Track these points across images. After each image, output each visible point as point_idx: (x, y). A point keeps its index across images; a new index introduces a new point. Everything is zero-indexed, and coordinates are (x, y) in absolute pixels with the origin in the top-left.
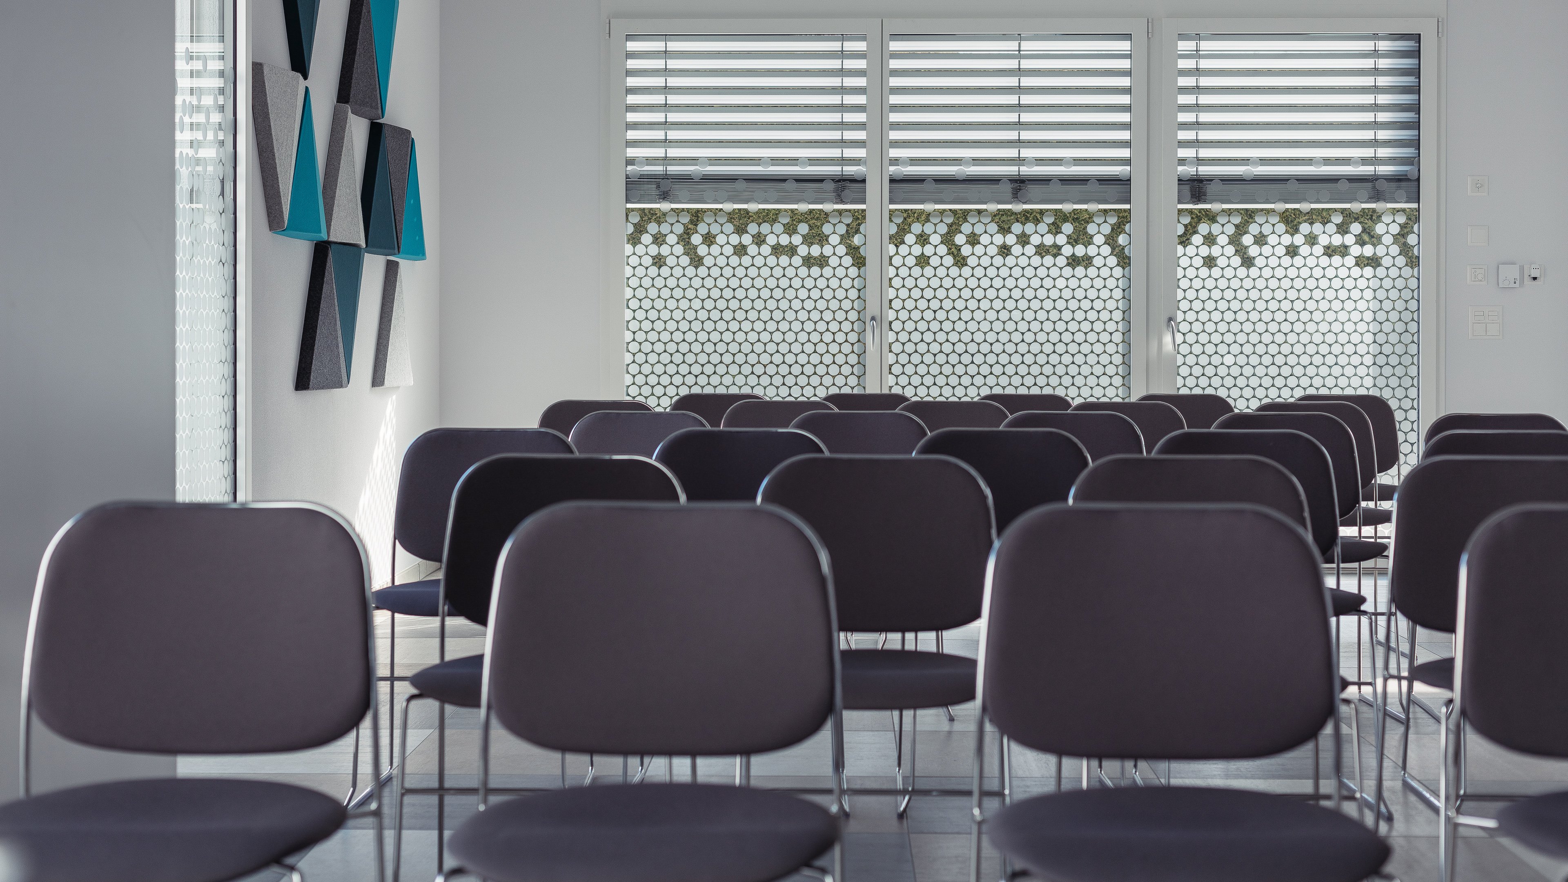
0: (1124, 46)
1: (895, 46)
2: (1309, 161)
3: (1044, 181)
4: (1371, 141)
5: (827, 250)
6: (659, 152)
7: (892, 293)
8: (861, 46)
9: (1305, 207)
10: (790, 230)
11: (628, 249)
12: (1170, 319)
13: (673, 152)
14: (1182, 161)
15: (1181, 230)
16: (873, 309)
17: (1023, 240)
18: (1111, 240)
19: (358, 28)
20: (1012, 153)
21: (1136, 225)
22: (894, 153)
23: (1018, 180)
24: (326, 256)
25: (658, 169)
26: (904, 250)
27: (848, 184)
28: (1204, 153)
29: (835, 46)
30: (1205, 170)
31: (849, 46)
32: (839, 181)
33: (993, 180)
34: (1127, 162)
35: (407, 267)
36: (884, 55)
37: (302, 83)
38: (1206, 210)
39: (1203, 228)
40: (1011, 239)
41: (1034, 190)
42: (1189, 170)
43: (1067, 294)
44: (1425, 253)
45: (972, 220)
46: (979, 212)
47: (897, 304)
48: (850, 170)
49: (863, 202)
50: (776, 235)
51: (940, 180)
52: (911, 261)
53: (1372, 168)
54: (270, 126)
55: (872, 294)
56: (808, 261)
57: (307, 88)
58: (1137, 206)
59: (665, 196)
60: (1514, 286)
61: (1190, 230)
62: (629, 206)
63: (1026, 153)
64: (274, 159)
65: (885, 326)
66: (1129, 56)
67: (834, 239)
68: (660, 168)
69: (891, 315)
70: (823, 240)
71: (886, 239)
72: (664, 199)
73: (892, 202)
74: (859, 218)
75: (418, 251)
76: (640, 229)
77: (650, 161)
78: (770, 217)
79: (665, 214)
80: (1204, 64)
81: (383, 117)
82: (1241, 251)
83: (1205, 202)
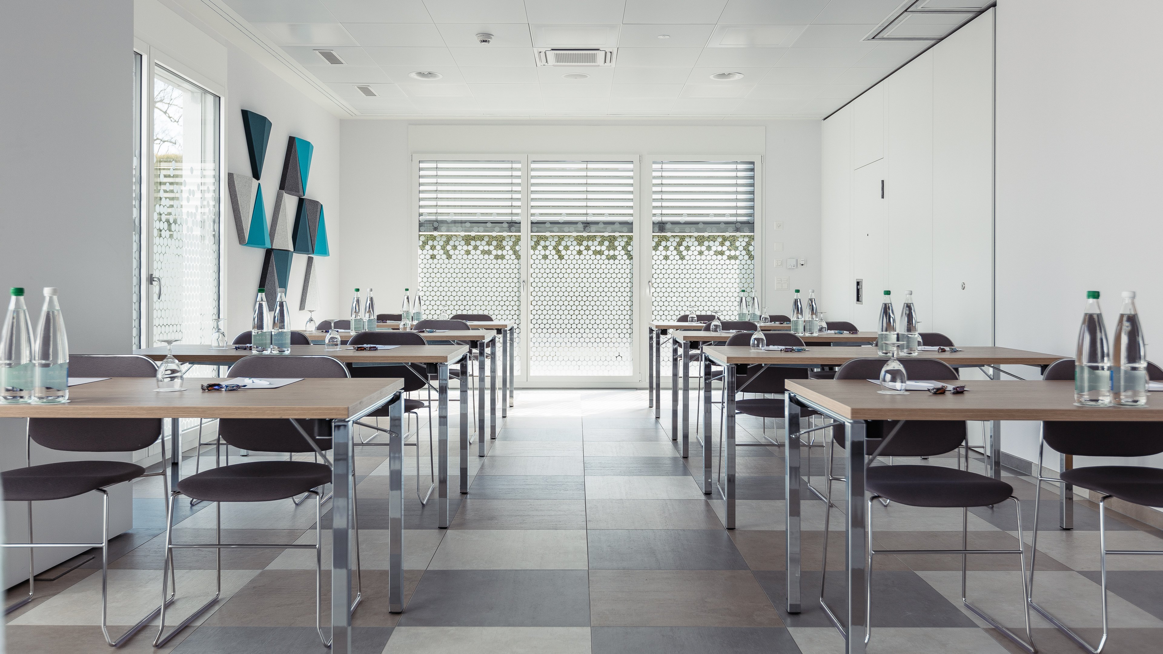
0: (631, 166)
1: (533, 166)
2: (708, 215)
3: (596, 223)
4: (735, 207)
5: (505, 253)
6: (434, 210)
7: (532, 271)
8: (518, 166)
9: (706, 234)
10: (489, 244)
11: (420, 251)
12: (649, 282)
13: (440, 211)
14: (654, 215)
15: (654, 244)
16: (523, 277)
17: (588, 248)
18: (624, 248)
19: (290, 158)
20: (584, 211)
21: (635, 242)
22: (533, 211)
23: (587, 223)
24: (270, 255)
25: (433, 218)
26: (537, 252)
27: (514, 224)
28: (665, 211)
29: (509, 166)
30: (665, 219)
31: (515, 166)
32: (510, 223)
33: (576, 223)
34: (631, 215)
35: (317, 259)
36: (528, 170)
37: (255, 182)
38: (664, 236)
39: (664, 243)
40: (582, 248)
41: (593, 228)
42: (658, 219)
43: (606, 271)
44: (756, 254)
45: (566, 239)
46: (569, 236)
47: (534, 275)
48: (515, 218)
49: (520, 231)
50: (483, 246)
51: (553, 223)
52: (540, 257)
53: (735, 218)
54: (237, 200)
55: (523, 271)
56: (497, 257)
57: (259, 184)
58: (635, 234)
59: (436, 229)
60: (794, 268)
61: (658, 245)
62: (421, 233)
63: (590, 211)
64: (240, 214)
65: (529, 284)
66: (632, 171)
67: (508, 248)
68: (434, 217)
69: (532, 280)
70: (502, 248)
71: (530, 247)
72: (435, 230)
73: (532, 232)
74: (518, 239)
75: (324, 252)
76: (425, 243)
77: (430, 214)
78: (481, 238)
79: (435, 237)
80: (665, 174)
81: (304, 196)
82: (680, 253)
83: (665, 232)
